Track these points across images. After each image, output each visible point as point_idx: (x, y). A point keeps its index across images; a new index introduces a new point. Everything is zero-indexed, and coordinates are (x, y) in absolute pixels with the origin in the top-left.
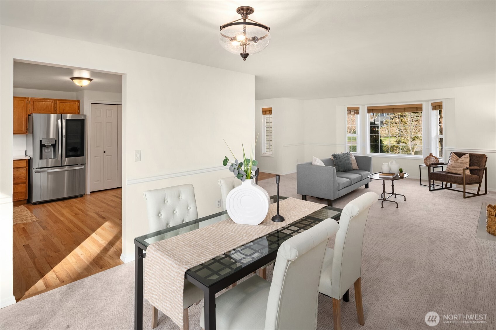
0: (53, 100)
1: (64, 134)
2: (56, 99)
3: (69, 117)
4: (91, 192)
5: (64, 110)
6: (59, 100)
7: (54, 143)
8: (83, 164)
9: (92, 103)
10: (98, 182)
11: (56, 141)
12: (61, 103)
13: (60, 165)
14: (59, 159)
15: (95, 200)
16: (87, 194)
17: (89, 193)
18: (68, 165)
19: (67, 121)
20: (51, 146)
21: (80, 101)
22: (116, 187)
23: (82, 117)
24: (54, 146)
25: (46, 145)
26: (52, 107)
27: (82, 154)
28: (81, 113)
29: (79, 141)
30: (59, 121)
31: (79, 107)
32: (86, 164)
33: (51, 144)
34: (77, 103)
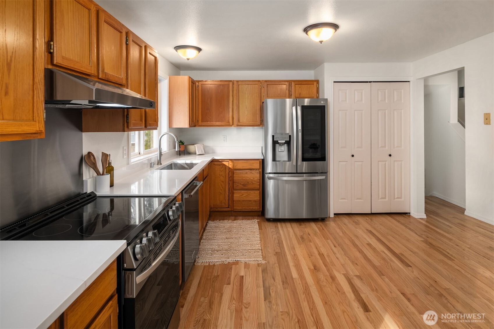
0: (287, 82)
1: (300, 127)
2: (291, 80)
3: (307, 104)
4: (335, 214)
5: (300, 94)
6: (294, 81)
7: (289, 140)
8: (325, 172)
9: (334, 82)
10: (344, 200)
11: (290, 136)
12: (296, 85)
13: (296, 172)
14: (295, 163)
15: (341, 234)
16: (330, 217)
17: (332, 215)
18: (307, 172)
19: (304, 108)
20: (285, 143)
21: (319, 80)
22: (370, 213)
23: (322, 102)
24: (288, 143)
25: (279, 141)
26: (287, 91)
27: (323, 158)
28: (320, 97)
29: (318, 138)
30: (294, 108)
31: (318, 89)
32: (328, 173)
33: (284, 142)
34: (315, 83)
